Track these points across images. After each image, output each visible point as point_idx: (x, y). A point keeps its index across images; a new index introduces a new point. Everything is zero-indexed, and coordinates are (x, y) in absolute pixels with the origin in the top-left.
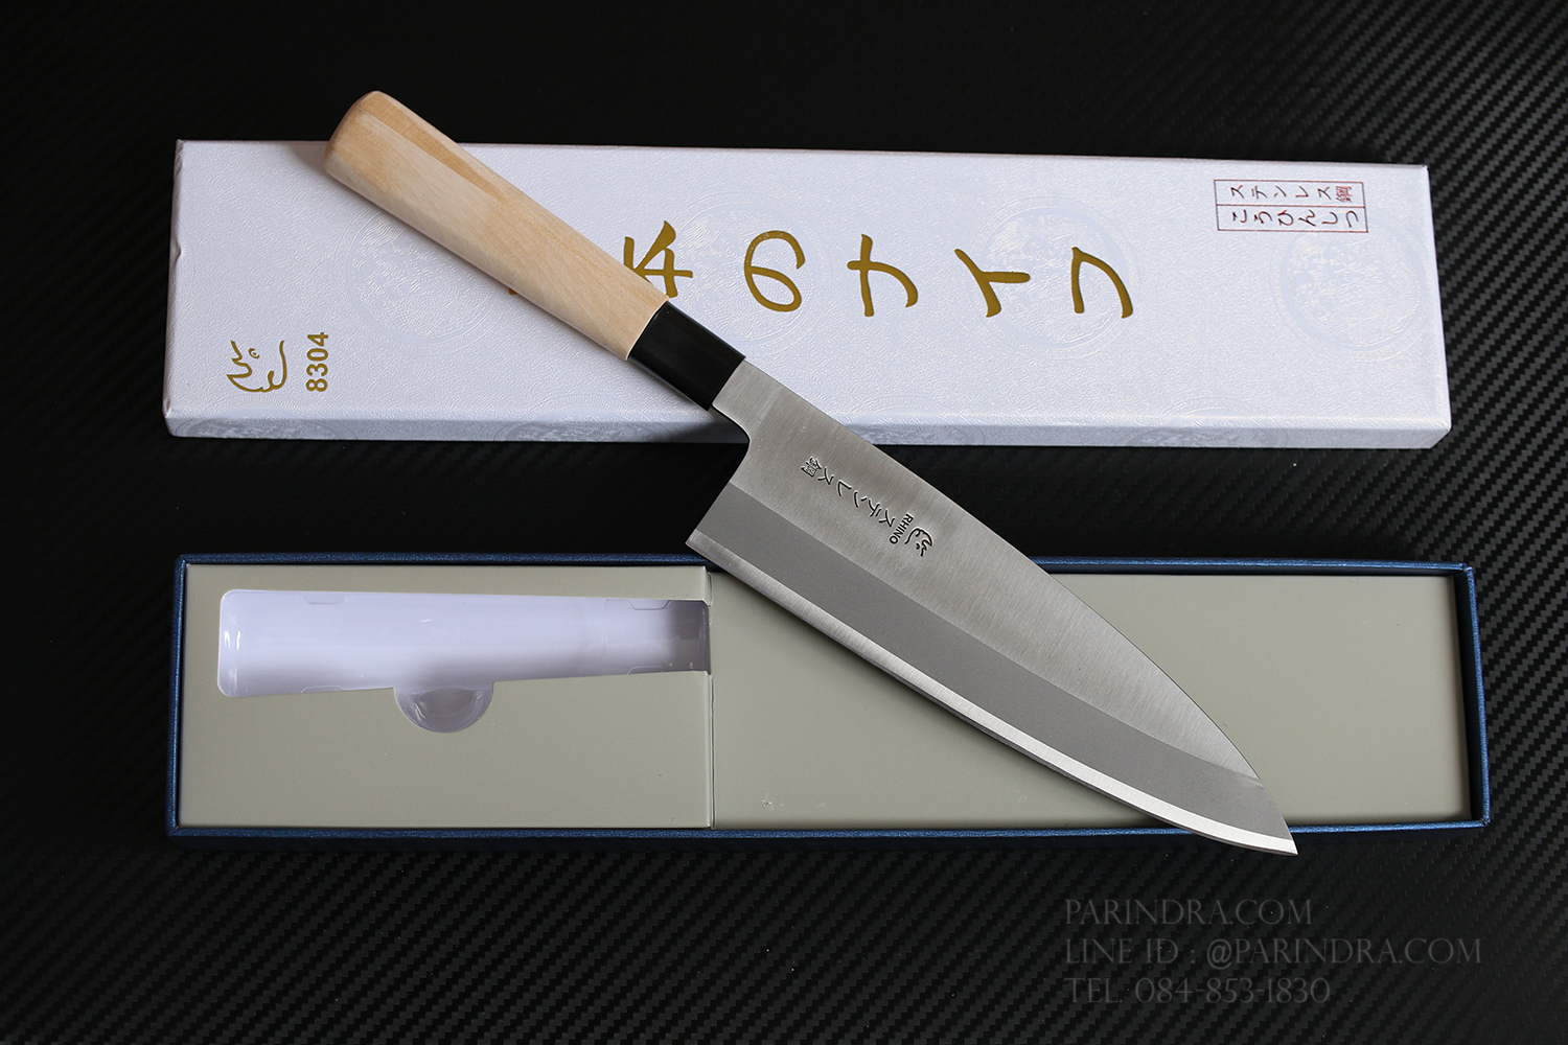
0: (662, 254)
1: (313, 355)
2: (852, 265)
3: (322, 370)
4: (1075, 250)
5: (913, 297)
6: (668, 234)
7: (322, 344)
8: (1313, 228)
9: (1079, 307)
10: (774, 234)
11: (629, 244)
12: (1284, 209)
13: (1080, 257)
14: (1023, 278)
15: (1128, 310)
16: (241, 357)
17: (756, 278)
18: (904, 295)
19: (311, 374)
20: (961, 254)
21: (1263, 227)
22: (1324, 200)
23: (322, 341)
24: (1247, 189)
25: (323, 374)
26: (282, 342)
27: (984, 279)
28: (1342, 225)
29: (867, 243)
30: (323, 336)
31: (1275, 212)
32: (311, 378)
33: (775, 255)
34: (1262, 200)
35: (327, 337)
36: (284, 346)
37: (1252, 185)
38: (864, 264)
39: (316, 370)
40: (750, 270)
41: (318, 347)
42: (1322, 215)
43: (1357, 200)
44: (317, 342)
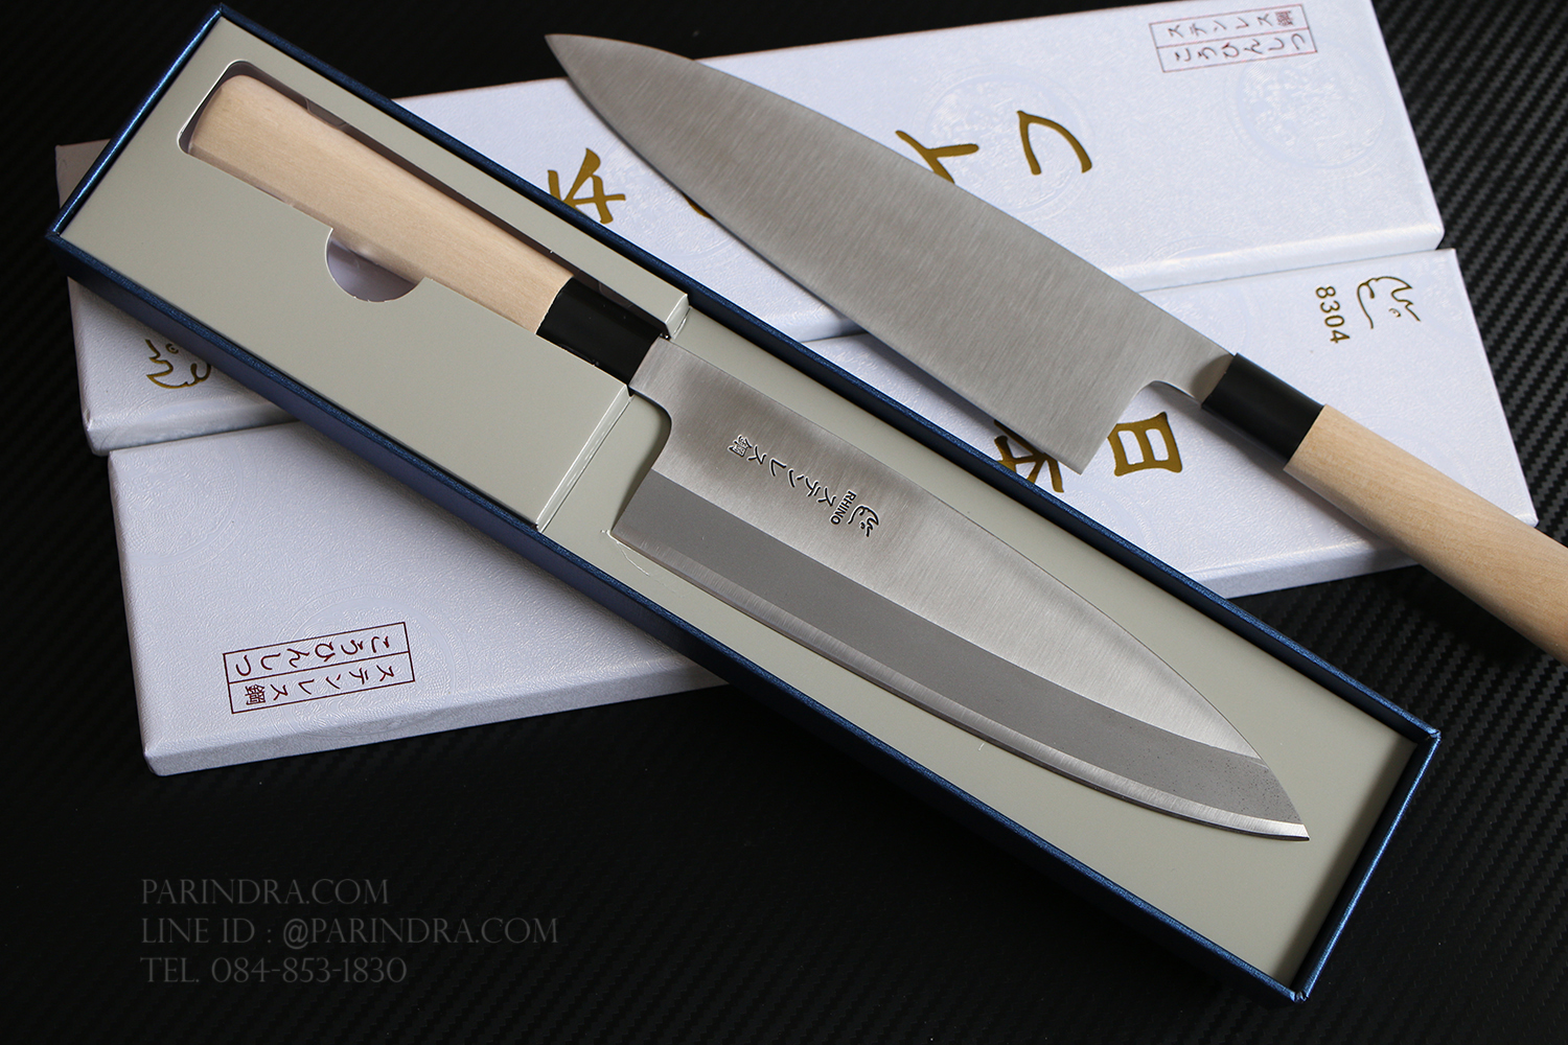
4: (1021, 113)
8: (1259, 56)
14: (972, 148)
22: (1266, 27)
28: (1290, 48)
37: (1189, 23)
42: (1267, 42)
43: (1298, 21)
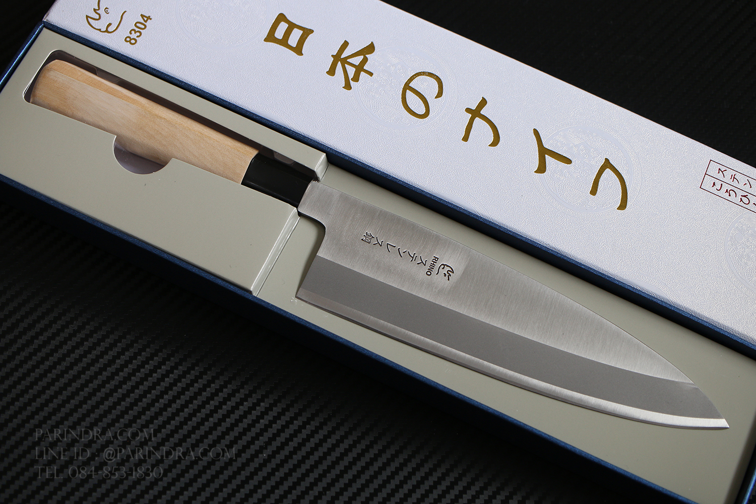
0: (361, 58)
1: (138, 25)
2: (468, 110)
3: (138, 34)
5: (495, 143)
6: (371, 48)
7: (146, 21)
9: (594, 191)
10: (431, 75)
11: (346, 44)
12: (747, 194)
13: (607, 164)
15: (623, 206)
16: (99, 9)
17: (409, 93)
18: (491, 139)
19: (131, 33)
20: (536, 132)
21: (729, 198)
23: (147, 20)
24: (729, 173)
25: (137, 37)
26: (125, 12)
27: (543, 152)
29: (483, 102)
30: (149, 18)
31: (740, 193)
32: (130, 35)
33: (427, 86)
34: (735, 183)
35: (151, 19)
36: (125, 14)
38: (475, 113)
39: (135, 33)
40: (407, 87)
41: (143, 21)
44: (144, 20)
